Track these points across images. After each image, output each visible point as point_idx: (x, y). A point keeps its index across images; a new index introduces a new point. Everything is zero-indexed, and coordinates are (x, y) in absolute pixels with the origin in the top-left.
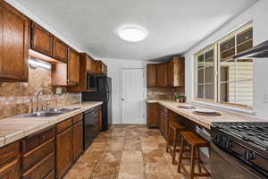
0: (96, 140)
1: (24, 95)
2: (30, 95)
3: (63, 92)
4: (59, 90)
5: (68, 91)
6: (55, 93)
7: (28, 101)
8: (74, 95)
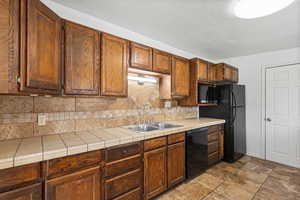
0: (210, 170)
1: (132, 108)
2: (138, 108)
3: (173, 106)
4: (168, 104)
5: (179, 104)
6: (163, 107)
7: (137, 113)
8: (187, 109)
